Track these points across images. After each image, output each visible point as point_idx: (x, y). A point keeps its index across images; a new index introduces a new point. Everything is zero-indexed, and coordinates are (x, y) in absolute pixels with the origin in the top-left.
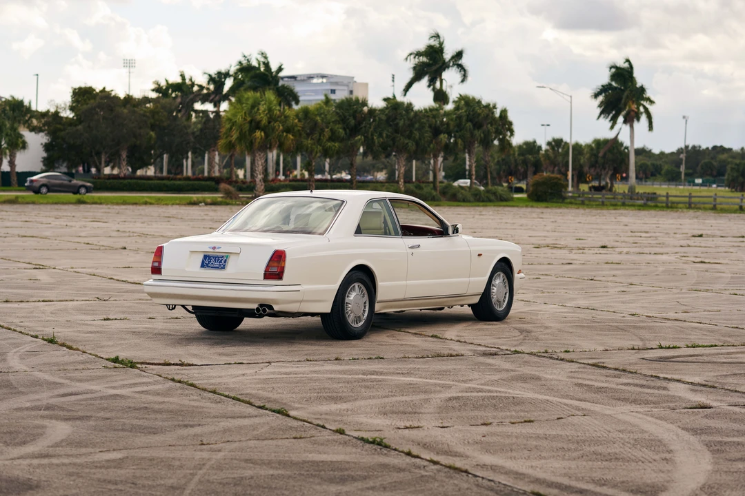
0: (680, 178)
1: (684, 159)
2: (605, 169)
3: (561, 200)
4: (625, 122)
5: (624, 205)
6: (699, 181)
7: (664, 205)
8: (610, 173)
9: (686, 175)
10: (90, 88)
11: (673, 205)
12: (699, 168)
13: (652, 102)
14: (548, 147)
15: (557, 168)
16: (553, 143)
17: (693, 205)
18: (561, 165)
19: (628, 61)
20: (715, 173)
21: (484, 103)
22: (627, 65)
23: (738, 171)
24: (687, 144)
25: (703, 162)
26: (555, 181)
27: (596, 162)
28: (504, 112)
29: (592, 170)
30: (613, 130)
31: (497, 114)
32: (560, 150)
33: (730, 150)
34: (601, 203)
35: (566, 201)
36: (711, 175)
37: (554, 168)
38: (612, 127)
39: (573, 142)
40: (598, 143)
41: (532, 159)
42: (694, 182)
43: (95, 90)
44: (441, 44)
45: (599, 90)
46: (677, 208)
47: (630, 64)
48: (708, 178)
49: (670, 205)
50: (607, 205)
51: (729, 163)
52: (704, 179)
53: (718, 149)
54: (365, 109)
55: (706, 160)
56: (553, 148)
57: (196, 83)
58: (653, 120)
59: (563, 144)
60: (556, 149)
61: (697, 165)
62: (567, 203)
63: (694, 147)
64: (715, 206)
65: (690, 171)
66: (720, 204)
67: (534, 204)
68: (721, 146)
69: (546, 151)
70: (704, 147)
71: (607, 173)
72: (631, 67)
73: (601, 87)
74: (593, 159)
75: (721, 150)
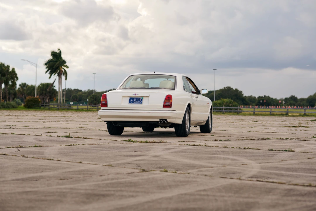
1: (65, 94)
2: (46, 96)
3: (39, 108)
5: (68, 109)
6: (72, 103)
7: (86, 109)
9: (66, 100)
11: (90, 109)
12: (71, 98)
13: (67, 67)
14: (20, 87)
15: (23, 96)
16: (22, 85)
18: (26, 94)
19: (59, 50)
20: (78, 100)
22: (58, 52)
23: (93, 98)
25: (73, 95)
26: (36, 99)
27: (43, 93)
28: (13, 69)
29: (41, 96)
30: (50, 79)
31: (11, 70)
32: (25, 88)
33: (81, 90)
34: (57, 109)
37: (23, 95)
38: (50, 78)
42: (70, 103)
45: (47, 62)
46: (92, 110)
47: (60, 51)
48: (75, 102)
50: (60, 110)
51: (83, 96)
53: (76, 90)
55: (74, 95)
56: (22, 87)
58: (67, 76)
59: (26, 85)
60: (23, 87)
61: (71, 97)
62: (42, 109)
63: (68, 89)
65: (67, 99)
67: (26, 109)
68: (77, 89)
69: (19, 88)
71: (47, 98)
72: (60, 52)
73: (48, 61)
74: (41, 92)
75: (77, 91)
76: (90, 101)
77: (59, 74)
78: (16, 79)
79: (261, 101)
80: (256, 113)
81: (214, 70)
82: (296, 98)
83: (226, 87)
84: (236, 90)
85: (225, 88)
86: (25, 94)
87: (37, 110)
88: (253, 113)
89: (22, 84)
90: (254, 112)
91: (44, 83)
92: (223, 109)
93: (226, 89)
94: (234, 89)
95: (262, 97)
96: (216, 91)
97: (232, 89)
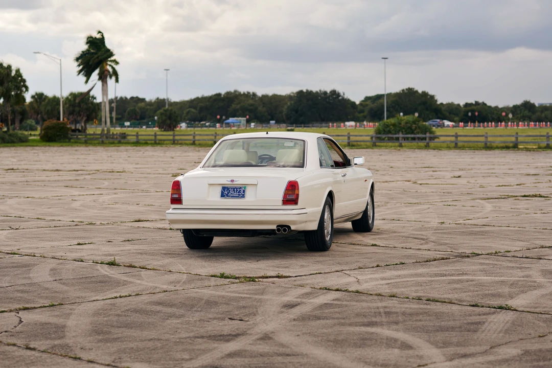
1: (115, 107)
2: (80, 115)
3: (67, 140)
4: (100, 78)
5: (120, 142)
6: (127, 124)
7: (153, 142)
9: (117, 119)
11: (160, 142)
12: (126, 114)
13: (117, 63)
14: (32, 100)
15: (39, 116)
16: (36, 97)
17: (176, 142)
18: (43, 113)
19: (100, 32)
20: (138, 118)
22: (99, 36)
23: (165, 115)
24: (117, 96)
25: (129, 109)
26: (62, 125)
27: (74, 111)
28: (18, 71)
29: (71, 117)
31: (13, 73)
32: (42, 102)
34: (101, 142)
35: (72, 140)
36: (136, 119)
37: (38, 115)
38: (87, 82)
40: (74, 95)
42: (124, 124)
45: (79, 55)
46: (164, 144)
47: (102, 35)
48: (134, 121)
49: (157, 142)
50: (106, 143)
51: (147, 109)
52: (132, 122)
53: (135, 99)
55: (131, 108)
56: (36, 101)
59: (44, 97)
60: (38, 101)
61: (125, 112)
62: (73, 142)
63: (121, 98)
64: (194, 142)
65: (120, 116)
66: (199, 140)
67: (44, 143)
68: (137, 97)
69: (31, 103)
72: (103, 38)
73: (81, 53)
74: (71, 109)
75: (137, 100)
76: (160, 121)
77: (103, 77)
78: (24, 89)
79: (470, 114)
80: (460, 144)
81: (383, 58)
82: (533, 105)
83: (406, 89)
84: (425, 94)
85: (403, 90)
86: (41, 112)
87: (64, 144)
88: (453, 145)
89: (36, 94)
90: (456, 144)
91: (76, 93)
92: (400, 139)
93: (406, 91)
94: (420, 91)
95: (471, 105)
96: (389, 95)
97: (417, 92)
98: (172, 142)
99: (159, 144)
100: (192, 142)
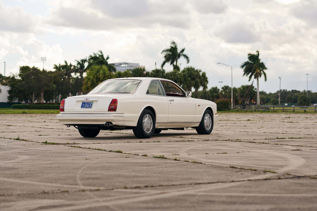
0: (278, 103)
1: (280, 95)
2: (247, 98)
3: (228, 110)
4: (255, 78)
5: (255, 111)
6: (286, 104)
8: (249, 100)
9: (281, 102)
10: (28, 67)
11: (276, 111)
12: (286, 99)
13: (266, 69)
14: (222, 90)
16: (224, 88)
17: (285, 111)
18: (228, 97)
20: (293, 101)
21: (196, 69)
22: (256, 54)
23: (303, 99)
24: (281, 89)
25: (287, 96)
26: (226, 102)
27: (243, 95)
29: (241, 99)
30: (250, 81)
31: (201, 74)
32: (227, 91)
33: (299, 91)
34: (245, 111)
35: (231, 110)
36: (291, 102)
37: (225, 98)
38: (249, 80)
39: (233, 87)
40: (243, 87)
41: (216, 95)
42: (284, 105)
43: (29, 67)
44: (176, 46)
46: (278, 112)
47: (258, 53)
48: (290, 103)
49: (275, 111)
50: (248, 112)
51: (299, 96)
52: (288, 103)
54: (145, 72)
55: (289, 96)
56: (224, 90)
57: (72, 65)
58: (267, 76)
59: (229, 88)
61: (286, 98)
63: (284, 90)
64: (294, 110)
65: (283, 100)
66: (297, 110)
68: (295, 90)
69: (222, 91)
70: (288, 90)
71: (248, 100)
73: (244, 63)
74: (241, 94)
75: (295, 92)
76: (300, 102)
77: (256, 76)
86: (227, 97)
87: (224, 112)
89: (225, 86)
91: (245, 85)
98: (282, 111)
99: (276, 112)
100: (293, 110)
